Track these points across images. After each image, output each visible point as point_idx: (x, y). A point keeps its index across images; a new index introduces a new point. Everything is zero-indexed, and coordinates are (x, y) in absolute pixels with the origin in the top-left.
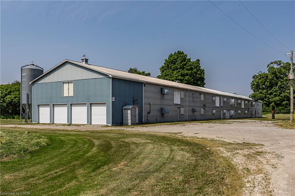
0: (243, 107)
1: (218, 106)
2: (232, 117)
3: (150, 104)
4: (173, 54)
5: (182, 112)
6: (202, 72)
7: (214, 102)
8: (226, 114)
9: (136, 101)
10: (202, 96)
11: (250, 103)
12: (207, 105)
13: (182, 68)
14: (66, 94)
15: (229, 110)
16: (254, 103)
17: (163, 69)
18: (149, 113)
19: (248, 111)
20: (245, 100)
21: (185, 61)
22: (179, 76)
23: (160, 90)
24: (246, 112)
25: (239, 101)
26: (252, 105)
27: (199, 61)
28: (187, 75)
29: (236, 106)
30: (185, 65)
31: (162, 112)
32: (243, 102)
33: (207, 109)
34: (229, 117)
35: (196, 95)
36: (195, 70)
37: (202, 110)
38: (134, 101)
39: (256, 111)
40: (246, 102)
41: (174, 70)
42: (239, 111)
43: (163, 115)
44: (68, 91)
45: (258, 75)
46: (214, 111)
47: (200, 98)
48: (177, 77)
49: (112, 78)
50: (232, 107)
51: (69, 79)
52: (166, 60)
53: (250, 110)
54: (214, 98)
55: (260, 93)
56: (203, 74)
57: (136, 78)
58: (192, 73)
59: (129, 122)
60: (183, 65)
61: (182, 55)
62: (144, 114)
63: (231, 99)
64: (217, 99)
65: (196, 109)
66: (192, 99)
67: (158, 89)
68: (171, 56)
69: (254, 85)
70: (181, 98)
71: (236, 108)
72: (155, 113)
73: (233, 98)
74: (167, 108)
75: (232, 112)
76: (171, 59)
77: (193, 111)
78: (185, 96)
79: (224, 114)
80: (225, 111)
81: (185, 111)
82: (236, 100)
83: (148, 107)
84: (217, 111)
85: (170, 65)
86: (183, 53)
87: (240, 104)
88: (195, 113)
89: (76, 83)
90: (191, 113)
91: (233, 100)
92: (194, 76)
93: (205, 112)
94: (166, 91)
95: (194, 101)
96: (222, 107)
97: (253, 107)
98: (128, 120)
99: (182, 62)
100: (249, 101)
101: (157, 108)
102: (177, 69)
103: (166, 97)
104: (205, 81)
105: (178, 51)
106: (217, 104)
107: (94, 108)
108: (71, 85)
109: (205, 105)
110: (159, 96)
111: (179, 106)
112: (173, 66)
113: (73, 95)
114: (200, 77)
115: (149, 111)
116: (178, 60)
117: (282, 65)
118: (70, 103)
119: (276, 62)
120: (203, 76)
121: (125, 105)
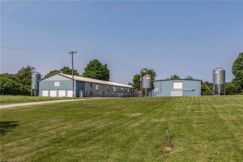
0: (128, 91)
1: (115, 91)
2: (123, 97)
3: (87, 90)
4: (92, 60)
5: (99, 93)
6: (108, 71)
7: (113, 89)
8: (119, 95)
9: (83, 89)
10: (107, 86)
11: (133, 89)
12: (110, 90)
13: (97, 69)
14: (56, 86)
15: (120, 93)
16: (135, 90)
17: (86, 70)
18: (87, 93)
19: (131, 94)
20: (130, 88)
21: (98, 66)
22: (95, 74)
23: (91, 84)
24: (130, 94)
25: (126, 89)
26: (134, 91)
27: (106, 65)
28: (100, 73)
29: (124, 91)
30: (99, 68)
31: (91, 93)
32: (128, 89)
33: (109, 92)
34: (120, 96)
35: (105, 86)
36: (104, 71)
37: (107, 92)
38: (82, 89)
39: (136, 94)
40: (130, 89)
41: (92, 71)
42: (126, 94)
43: (92, 94)
44: (57, 84)
45: (136, 75)
46: (113, 93)
47: (107, 87)
48: (94, 75)
49: (76, 81)
50: (122, 92)
51: (57, 80)
52: (88, 65)
53: (133, 93)
54: (113, 87)
55: (137, 84)
56: (109, 73)
57: (83, 80)
58: (102, 72)
59: (81, 96)
60: (98, 68)
61: (97, 62)
62: (85, 93)
63: (122, 88)
64: (115, 88)
65: (105, 92)
66: (103, 88)
67: (90, 84)
68: (91, 62)
69: (134, 80)
70: (99, 88)
71: (124, 92)
72: (89, 93)
73: (122, 87)
74: (93, 92)
75: (122, 94)
76: (91, 64)
77: (104, 93)
78: (100, 86)
79: (118, 95)
80: (118, 93)
81: (100, 93)
82: (124, 88)
83: (86, 91)
84: (114, 93)
85: (90, 68)
86: (98, 61)
87: (127, 90)
88: (104, 94)
89: (61, 82)
90: (102, 94)
91: (123, 88)
92: (103, 74)
93: (109, 93)
94: (93, 85)
95: (104, 89)
96: (117, 91)
97: (134, 92)
98: (81, 95)
99: (97, 66)
100: (132, 88)
101: (90, 91)
102: (94, 70)
103: (93, 87)
104: (110, 77)
105: (95, 60)
106: (115, 90)
107: (68, 91)
108: (59, 83)
109: (108, 91)
110: (90, 87)
111: (98, 91)
112: (92, 68)
113: (59, 86)
114: (107, 75)
115: (87, 92)
116: (95, 65)
117: (147, 71)
118: (58, 89)
119: (144, 69)
120: (108, 73)
121: (80, 90)
